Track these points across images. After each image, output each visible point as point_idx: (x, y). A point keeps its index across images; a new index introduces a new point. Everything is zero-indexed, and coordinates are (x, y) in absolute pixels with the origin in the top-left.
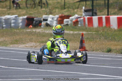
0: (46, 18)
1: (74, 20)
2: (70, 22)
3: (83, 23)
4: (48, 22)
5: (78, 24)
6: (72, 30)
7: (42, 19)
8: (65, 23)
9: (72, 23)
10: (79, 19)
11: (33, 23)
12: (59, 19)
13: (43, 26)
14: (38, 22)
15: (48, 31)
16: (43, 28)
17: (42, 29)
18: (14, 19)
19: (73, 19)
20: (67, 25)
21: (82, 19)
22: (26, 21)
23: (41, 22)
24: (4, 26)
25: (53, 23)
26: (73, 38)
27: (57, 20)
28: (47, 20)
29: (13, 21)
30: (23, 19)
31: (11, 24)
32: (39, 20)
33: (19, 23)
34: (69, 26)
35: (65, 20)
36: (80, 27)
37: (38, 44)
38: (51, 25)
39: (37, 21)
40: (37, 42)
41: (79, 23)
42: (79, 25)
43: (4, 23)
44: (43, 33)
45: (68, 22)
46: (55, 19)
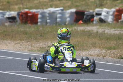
0: (100, 13)
4: (102, 17)
11: (83, 17)
12: (116, 13)
13: (95, 21)
14: (90, 17)
18: (60, 13)
22: (75, 15)
24: (48, 21)
25: (108, 19)
27: (113, 15)
28: (100, 14)
29: (58, 15)
30: (71, 13)
31: (56, 18)
32: (91, 14)
33: (66, 18)
38: (106, 20)
39: (88, 16)
43: (48, 18)
46: (111, 13)
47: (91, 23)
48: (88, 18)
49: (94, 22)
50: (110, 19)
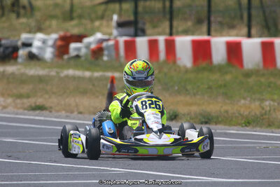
0: (30, 41)
1: (93, 46)
2: (83, 51)
3: (113, 53)
4: (34, 50)
5: (102, 55)
6: (88, 69)
7: (19, 43)
8: (72, 53)
9: (90, 53)
10: (104, 44)
12: (59, 43)
13: (21, 58)
14: (10, 50)
15: (34, 71)
16: (21, 64)
17: (19, 67)
19: (90, 44)
20: (78, 57)
21: (111, 43)
23: (16, 49)
25: (45, 53)
26: (91, 87)
27: (54, 46)
28: (30, 45)
32: (13, 44)
34: (83, 59)
35: (73, 46)
36: (107, 62)
37: (10, 100)
38: (40, 56)
39: (7, 48)
40: (9, 95)
41: (106, 52)
42: (105, 58)
44: (22, 74)
45: (78, 49)
46: (50, 43)
47: (12, 61)
48: (7, 52)
49: (20, 60)
50: (48, 54)
